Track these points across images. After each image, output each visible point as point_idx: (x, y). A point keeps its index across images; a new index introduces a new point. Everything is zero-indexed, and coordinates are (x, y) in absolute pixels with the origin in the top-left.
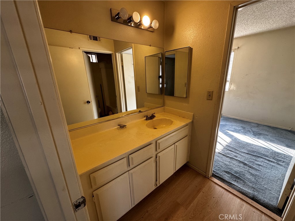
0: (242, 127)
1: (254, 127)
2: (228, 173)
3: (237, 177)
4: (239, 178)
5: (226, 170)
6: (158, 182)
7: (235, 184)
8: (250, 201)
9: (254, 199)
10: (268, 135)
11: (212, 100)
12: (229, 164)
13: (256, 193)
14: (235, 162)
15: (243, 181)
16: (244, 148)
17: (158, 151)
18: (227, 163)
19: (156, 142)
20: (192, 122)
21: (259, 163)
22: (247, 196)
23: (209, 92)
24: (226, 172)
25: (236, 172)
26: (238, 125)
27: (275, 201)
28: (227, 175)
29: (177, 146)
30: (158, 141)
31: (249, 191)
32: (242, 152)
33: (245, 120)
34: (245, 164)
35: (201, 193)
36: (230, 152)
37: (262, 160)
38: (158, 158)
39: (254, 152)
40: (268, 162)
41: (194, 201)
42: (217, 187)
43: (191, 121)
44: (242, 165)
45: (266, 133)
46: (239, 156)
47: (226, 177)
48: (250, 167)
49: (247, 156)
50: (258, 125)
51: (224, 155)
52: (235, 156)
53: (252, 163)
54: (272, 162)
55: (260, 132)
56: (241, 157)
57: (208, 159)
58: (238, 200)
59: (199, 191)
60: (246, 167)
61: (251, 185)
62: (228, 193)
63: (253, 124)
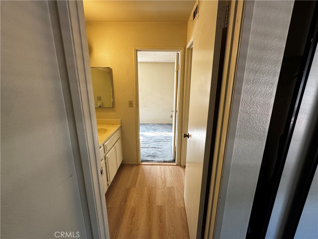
0: (146, 128)
1: (152, 126)
2: (149, 156)
3: (154, 156)
4: (155, 156)
5: (147, 155)
6: (109, 181)
7: (154, 159)
8: (163, 164)
9: (164, 162)
10: (160, 129)
11: (132, 107)
12: (147, 151)
13: (164, 159)
14: (150, 149)
15: (157, 156)
16: (151, 140)
17: (106, 152)
18: (146, 151)
19: (104, 145)
20: (121, 127)
21: (161, 144)
22: (161, 162)
23: (130, 102)
24: (148, 156)
25: (153, 154)
26: (143, 127)
27: (172, 159)
28: (149, 157)
29: (115, 147)
30: (105, 144)
31: (161, 159)
32: (151, 142)
33: (146, 123)
34: (155, 148)
35: (139, 174)
36: (145, 145)
37: (161, 142)
38: (106, 159)
39: (157, 140)
40: (164, 142)
41: (138, 181)
42: (146, 166)
43: (120, 125)
44: (154, 149)
45: (158, 128)
46: (151, 145)
47: (149, 159)
48: (158, 148)
49: (154, 143)
50: (154, 124)
51: (143, 148)
52: (149, 146)
53: (158, 146)
54: (165, 141)
55: (156, 128)
56: (152, 145)
57: (137, 150)
58: (159, 166)
59: (138, 174)
60: (156, 149)
61: (161, 156)
62: (153, 166)
63: (151, 125)
